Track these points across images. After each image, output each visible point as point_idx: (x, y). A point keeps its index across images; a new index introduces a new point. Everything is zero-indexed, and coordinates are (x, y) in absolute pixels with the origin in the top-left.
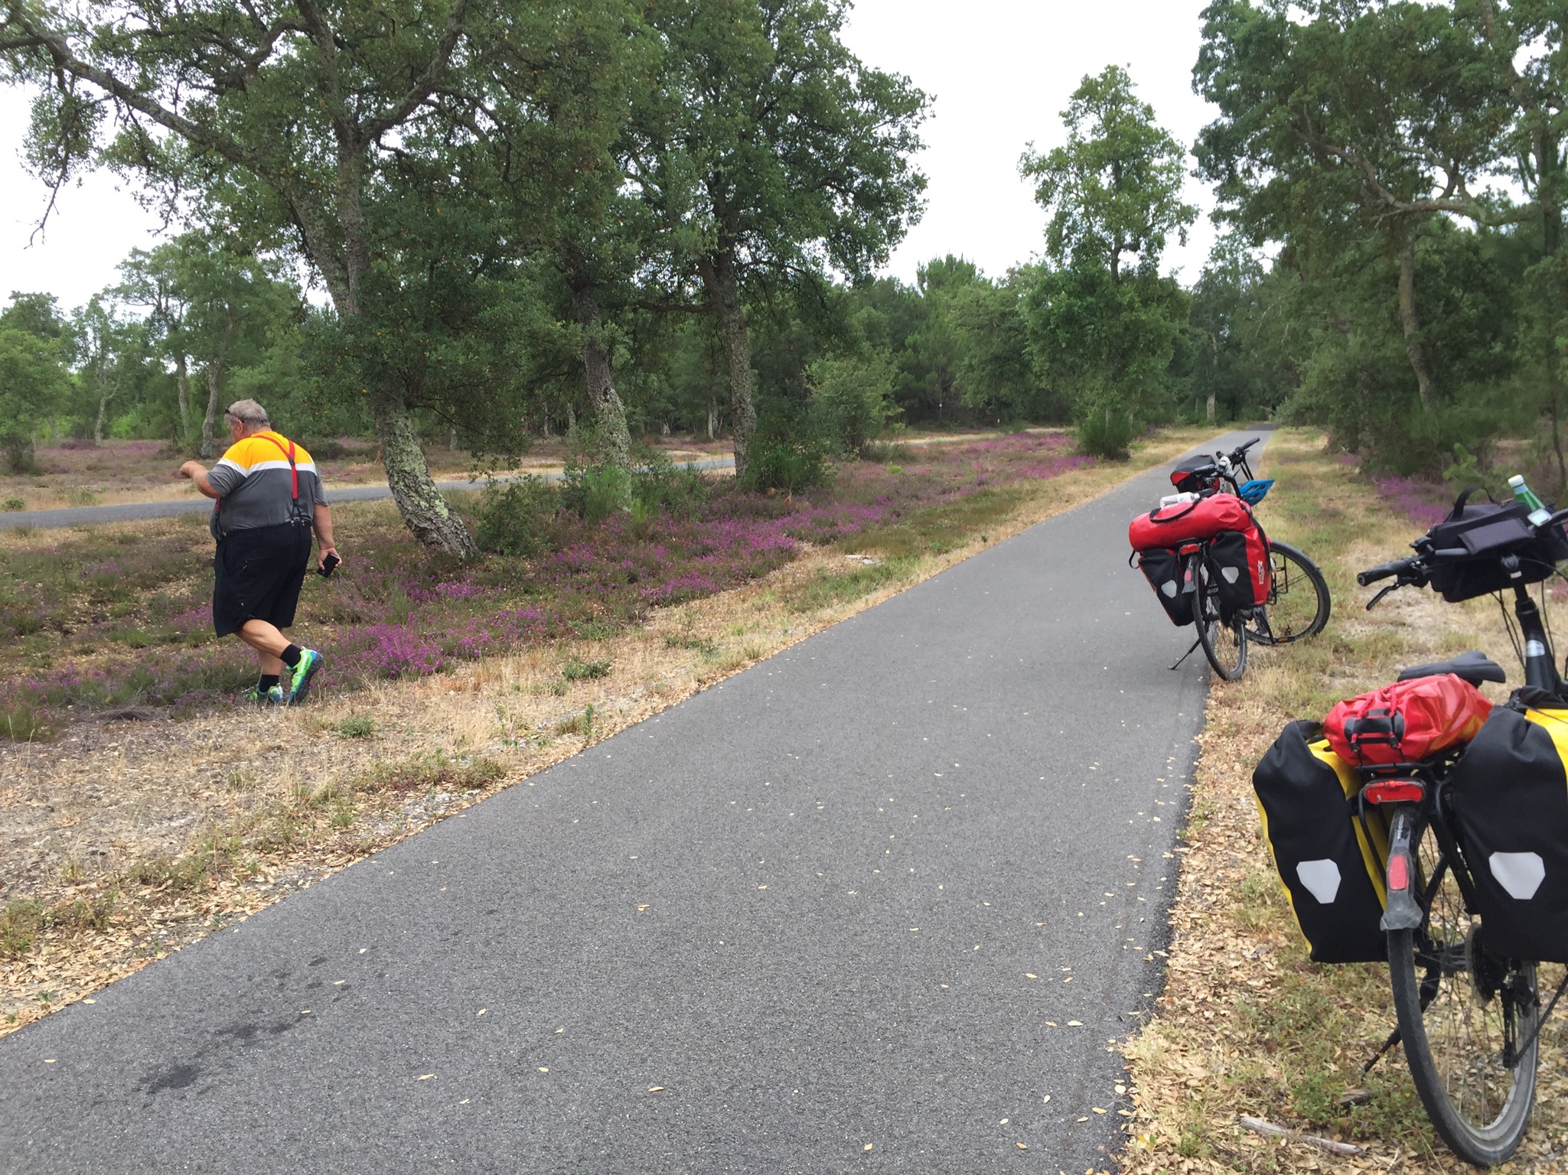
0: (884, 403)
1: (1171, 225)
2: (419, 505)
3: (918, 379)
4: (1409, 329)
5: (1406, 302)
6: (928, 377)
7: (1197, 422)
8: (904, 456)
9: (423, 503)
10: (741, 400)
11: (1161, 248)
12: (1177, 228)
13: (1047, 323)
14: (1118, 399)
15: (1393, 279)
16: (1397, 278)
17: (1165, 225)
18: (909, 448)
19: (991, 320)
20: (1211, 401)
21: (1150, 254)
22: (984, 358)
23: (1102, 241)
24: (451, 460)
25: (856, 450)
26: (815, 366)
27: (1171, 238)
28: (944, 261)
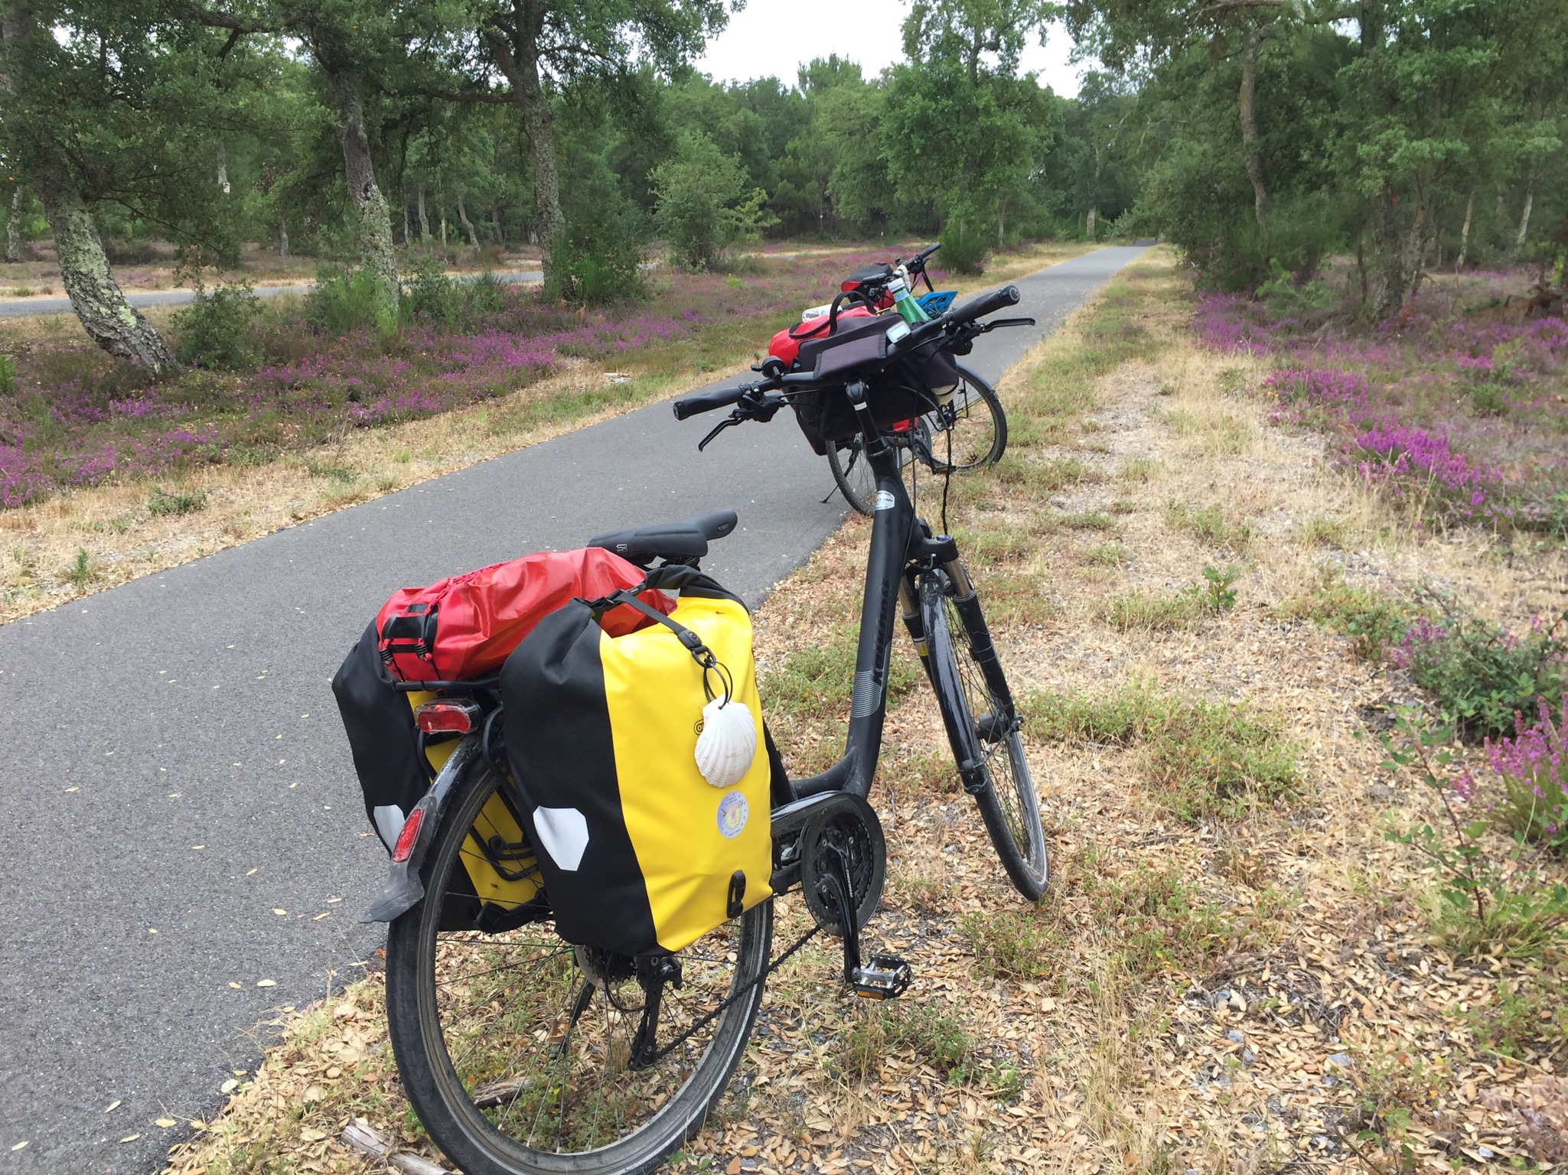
0: (760, 213)
1: (1032, 23)
2: (98, 312)
3: (799, 187)
4: (1247, 138)
5: (1245, 109)
6: (808, 186)
7: (1076, 237)
8: (754, 269)
9: (103, 310)
10: (547, 204)
11: (1021, 48)
12: (1037, 26)
13: (901, 127)
14: (972, 210)
15: (1235, 84)
16: (1239, 83)
17: (1025, 23)
18: (762, 259)
19: (862, 125)
20: (1092, 215)
21: (1011, 55)
22: (855, 166)
23: (961, 39)
24: (272, 265)
25: (703, 262)
26: (660, 169)
27: (1031, 37)
28: (827, 61)
